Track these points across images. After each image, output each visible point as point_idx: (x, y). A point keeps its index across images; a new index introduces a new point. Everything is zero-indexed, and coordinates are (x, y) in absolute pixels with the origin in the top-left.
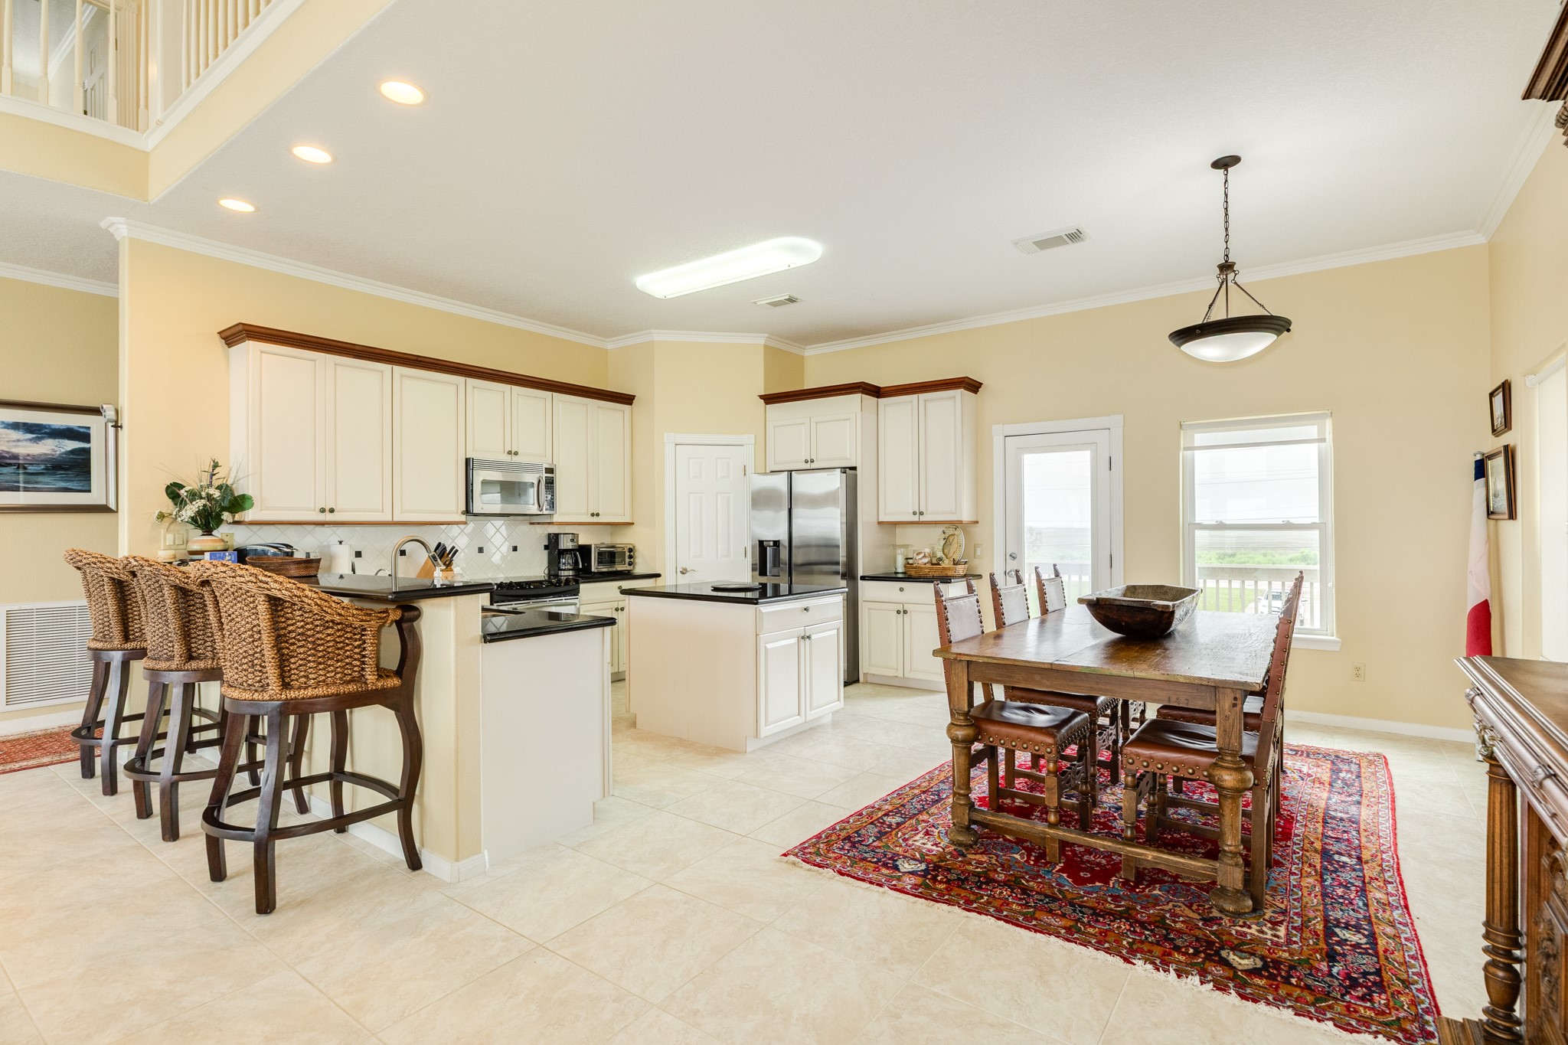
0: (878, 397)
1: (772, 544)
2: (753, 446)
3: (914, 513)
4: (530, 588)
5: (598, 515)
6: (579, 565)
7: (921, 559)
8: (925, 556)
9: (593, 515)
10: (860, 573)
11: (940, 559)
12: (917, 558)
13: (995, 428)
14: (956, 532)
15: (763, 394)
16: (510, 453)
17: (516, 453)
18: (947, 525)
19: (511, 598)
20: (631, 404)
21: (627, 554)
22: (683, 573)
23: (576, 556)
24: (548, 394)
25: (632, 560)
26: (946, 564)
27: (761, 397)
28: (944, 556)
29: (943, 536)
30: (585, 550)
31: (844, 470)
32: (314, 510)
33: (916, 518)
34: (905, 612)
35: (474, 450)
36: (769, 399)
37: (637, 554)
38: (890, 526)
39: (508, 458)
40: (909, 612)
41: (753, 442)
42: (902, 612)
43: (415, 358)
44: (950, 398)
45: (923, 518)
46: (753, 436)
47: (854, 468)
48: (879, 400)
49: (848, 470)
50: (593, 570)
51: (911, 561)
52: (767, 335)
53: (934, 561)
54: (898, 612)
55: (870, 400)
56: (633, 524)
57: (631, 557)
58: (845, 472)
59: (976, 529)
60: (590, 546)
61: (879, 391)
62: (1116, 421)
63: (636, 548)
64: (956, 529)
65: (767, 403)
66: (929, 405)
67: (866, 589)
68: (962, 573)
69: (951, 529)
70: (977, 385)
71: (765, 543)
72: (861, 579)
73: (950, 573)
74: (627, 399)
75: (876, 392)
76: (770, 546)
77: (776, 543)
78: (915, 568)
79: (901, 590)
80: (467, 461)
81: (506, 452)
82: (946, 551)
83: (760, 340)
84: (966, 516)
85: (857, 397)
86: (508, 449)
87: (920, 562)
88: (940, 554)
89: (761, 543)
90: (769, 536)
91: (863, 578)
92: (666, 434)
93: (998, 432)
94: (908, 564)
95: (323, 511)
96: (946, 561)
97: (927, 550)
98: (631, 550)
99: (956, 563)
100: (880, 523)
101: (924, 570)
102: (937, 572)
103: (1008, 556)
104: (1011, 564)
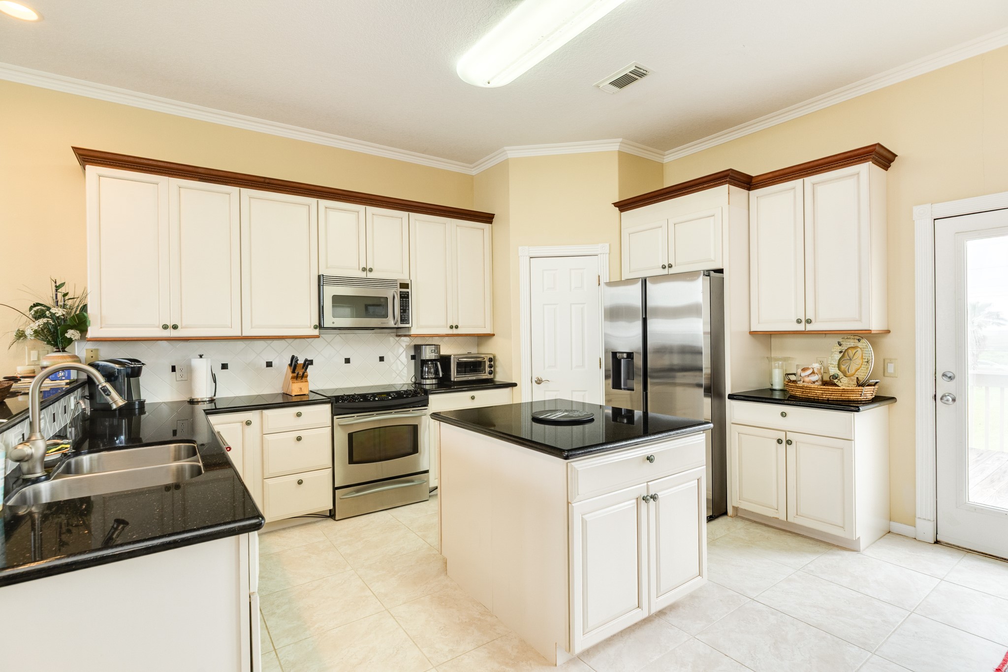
0: (749, 189)
1: (625, 356)
2: (607, 255)
3: (799, 321)
4: (374, 400)
5: (457, 327)
6: (439, 374)
7: (808, 376)
8: (813, 373)
9: (451, 327)
10: (728, 391)
11: (835, 377)
12: (803, 374)
13: (917, 210)
14: (859, 344)
15: (617, 201)
16: (364, 269)
17: (371, 270)
18: (843, 336)
19: (354, 411)
20: (491, 223)
21: (487, 363)
22: (539, 383)
23: (436, 365)
24: (404, 214)
25: (492, 369)
26: (845, 383)
27: (616, 204)
28: (840, 374)
29: (839, 348)
30: (445, 361)
31: (707, 273)
32: (159, 327)
33: (801, 327)
34: (789, 442)
35: (327, 268)
36: (624, 206)
37: (497, 364)
38: (765, 338)
39: (363, 275)
40: (794, 443)
41: (608, 251)
42: (784, 442)
43: (262, 180)
44: (852, 175)
45: (810, 327)
46: (607, 245)
47: (721, 271)
48: (751, 192)
49: (712, 273)
50: (452, 379)
51: (793, 378)
52: (620, 140)
53: (826, 378)
54: (779, 441)
55: (739, 193)
56: (494, 335)
57: (491, 366)
58: (709, 275)
59: (888, 341)
60: (450, 356)
61: (751, 182)
63: (497, 358)
64: (859, 340)
65: (621, 211)
66: (819, 189)
67: (736, 411)
68: (870, 397)
69: (852, 341)
70: (890, 156)
71: (618, 355)
72: (729, 398)
73: (853, 397)
74: (488, 218)
75: (748, 183)
76: (624, 358)
77: (630, 355)
78: (802, 388)
79: (784, 415)
80: (319, 277)
81: (361, 269)
82: (843, 367)
83: (614, 146)
84: (875, 325)
85: (723, 189)
86: (363, 265)
87: (807, 379)
88: (834, 370)
89: (614, 354)
90: (623, 347)
91: (731, 397)
92: (520, 248)
93: (923, 214)
94: (790, 381)
95: (165, 327)
96: (845, 380)
97: (816, 366)
98: (491, 360)
99: (860, 384)
100: (753, 333)
101: (815, 391)
102: (833, 395)
103: (939, 375)
104: (944, 387)
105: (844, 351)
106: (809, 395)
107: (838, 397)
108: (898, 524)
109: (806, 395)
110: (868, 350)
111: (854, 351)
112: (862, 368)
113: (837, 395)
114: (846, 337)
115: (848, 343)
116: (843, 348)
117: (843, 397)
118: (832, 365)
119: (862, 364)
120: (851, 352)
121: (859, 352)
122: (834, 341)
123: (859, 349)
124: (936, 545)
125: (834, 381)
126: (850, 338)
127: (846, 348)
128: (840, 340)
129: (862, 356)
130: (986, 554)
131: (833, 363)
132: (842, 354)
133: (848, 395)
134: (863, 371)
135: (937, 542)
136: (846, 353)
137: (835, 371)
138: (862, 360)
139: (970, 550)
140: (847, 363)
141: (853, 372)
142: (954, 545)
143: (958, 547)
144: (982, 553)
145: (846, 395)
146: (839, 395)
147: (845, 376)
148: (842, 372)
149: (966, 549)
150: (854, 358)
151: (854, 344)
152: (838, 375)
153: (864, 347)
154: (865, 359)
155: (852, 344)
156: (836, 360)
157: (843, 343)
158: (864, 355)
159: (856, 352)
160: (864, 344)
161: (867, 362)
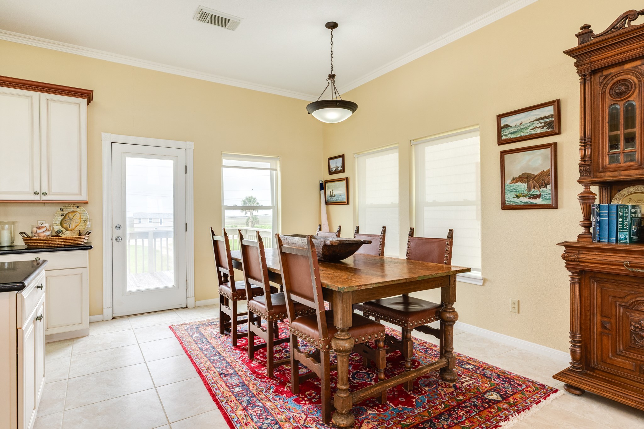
3: (37, 194)
7: (43, 232)
8: (46, 230)
11: (59, 232)
12: (39, 231)
13: (104, 135)
18: (64, 205)
26: (67, 235)
28: (63, 229)
29: (61, 213)
33: (38, 198)
45: (44, 198)
53: (55, 234)
62: (190, 145)
66: (51, 104)
73: (80, 242)
82: (65, 225)
87: (42, 235)
88: (57, 228)
93: (106, 138)
94: (27, 237)
96: (67, 233)
101: (56, 241)
102: (69, 242)
103: (114, 227)
104: (117, 233)
105: (65, 214)
106: (51, 244)
107: (72, 243)
108: (93, 316)
109: (48, 244)
110: (85, 213)
111: (74, 214)
112: (81, 224)
113: (71, 242)
114: (67, 206)
115: (69, 209)
116: (64, 213)
117: (75, 243)
118: (56, 224)
119: (80, 222)
120: (71, 215)
121: (78, 215)
122: (57, 208)
123: (77, 213)
124: (113, 319)
125: (59, 234)
126: (70, 206)
127: (67, 213)
128: (62, 208)
129: (80, 217)
130: (135, 314)
131: (57, 223)
132: (64, 216)
133: (78, 241)
134: (82, 226)
135: (113, 318)
136: (67, 216)
137: (59, 228)
138: (80, 220)
139: (128, 315)
140: (68, 222)
141: (74, 227)
142: (121, 316)
143: (123, 316)
144: (133, 315)
145: (77, 241)
146: (73, 241)
147: (68, 231)
148: (65, 228)
149: (126, 316)
150: (74, 219)
151: (73, 210)
152: (61, 230)
153: (82, 211)
154: (83, 219)
155: (72, 210)
156: (58, 221)
157: (65, 209)
158: (81, 216)
159: (75, 215)
160: (82, 210)
161: (85, 220)
